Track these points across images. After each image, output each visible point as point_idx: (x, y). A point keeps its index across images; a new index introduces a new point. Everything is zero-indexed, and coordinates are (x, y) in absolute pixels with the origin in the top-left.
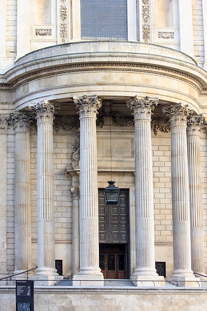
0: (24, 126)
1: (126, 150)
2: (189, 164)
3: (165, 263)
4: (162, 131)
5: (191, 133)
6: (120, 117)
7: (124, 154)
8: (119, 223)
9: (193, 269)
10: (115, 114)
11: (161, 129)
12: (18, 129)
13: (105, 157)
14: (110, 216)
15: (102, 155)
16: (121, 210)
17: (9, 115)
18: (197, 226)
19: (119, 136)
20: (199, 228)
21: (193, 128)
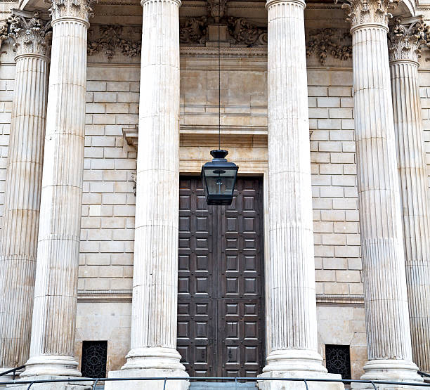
0: (35, 42)
1: (256, 92)
2: (396, 122)
3: (348, 347)
4: (336, 56)
5: (398, 56)
6: (245, 27)
7: (252, 102)
8: (241, 252)
9: (415, 360)
10: (234, 21)
11: (334, 53)
12: (22, 50)
13: (211, 107)
14: (219, 236)
15: (204, 103)
16: (244, 222)
17: (5, 23)
18: (419, 258)
19: (241, 63)
20: (425, 263)
21: (401, 45)
